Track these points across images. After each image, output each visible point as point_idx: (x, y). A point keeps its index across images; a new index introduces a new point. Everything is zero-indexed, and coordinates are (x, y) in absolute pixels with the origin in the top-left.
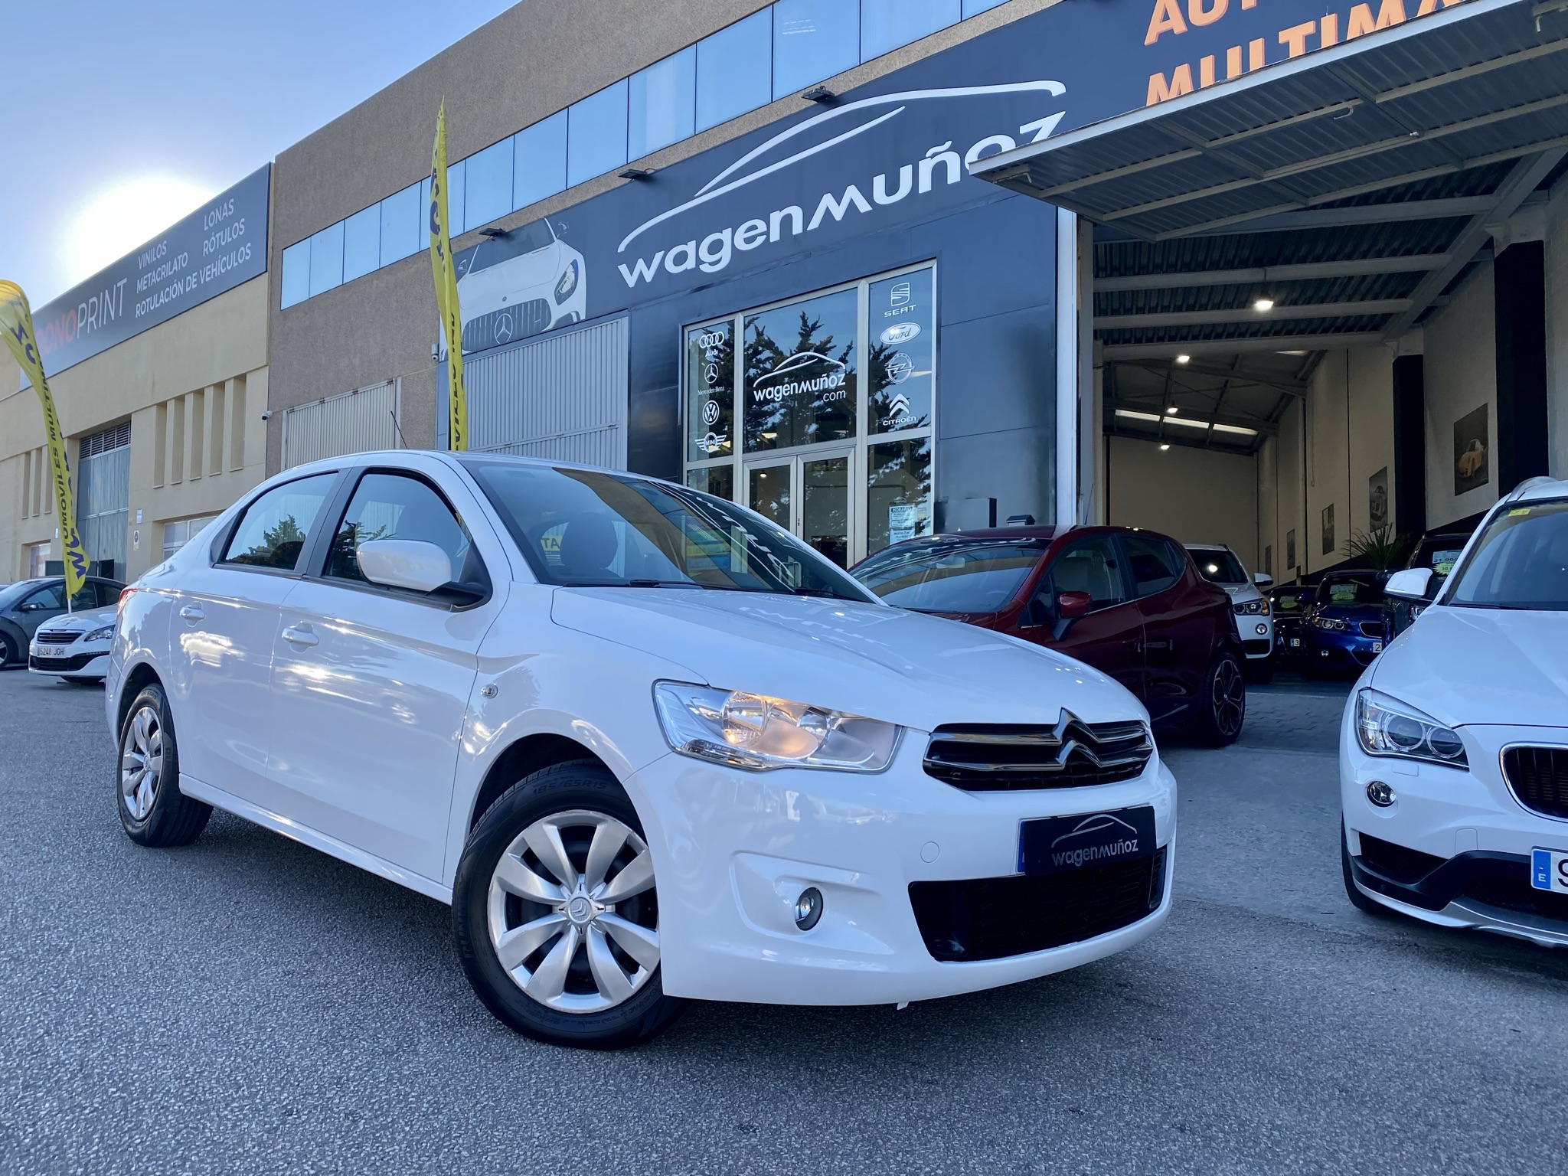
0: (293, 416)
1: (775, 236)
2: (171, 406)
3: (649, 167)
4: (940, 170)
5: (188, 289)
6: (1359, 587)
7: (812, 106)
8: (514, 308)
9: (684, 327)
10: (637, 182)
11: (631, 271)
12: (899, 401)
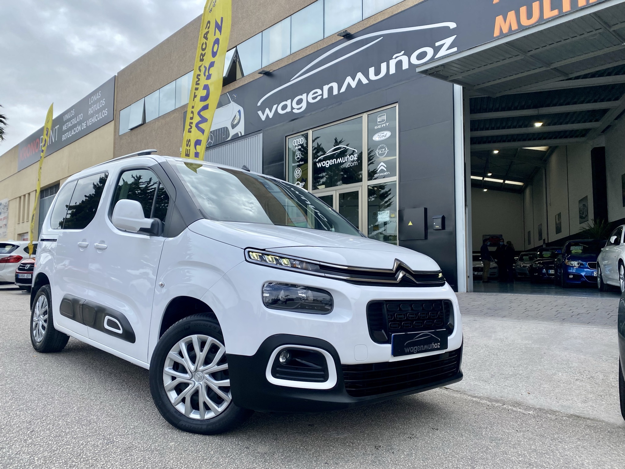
1: (326, 96)
3: (271, 69)
4: (399, 64)
5: (82, 129)
6: (584, 247)
7: (341, 40)
8: (214, 131)
9: (286, 137)
10: (266, 76)
11: (263, 114)
12: (382, 165)
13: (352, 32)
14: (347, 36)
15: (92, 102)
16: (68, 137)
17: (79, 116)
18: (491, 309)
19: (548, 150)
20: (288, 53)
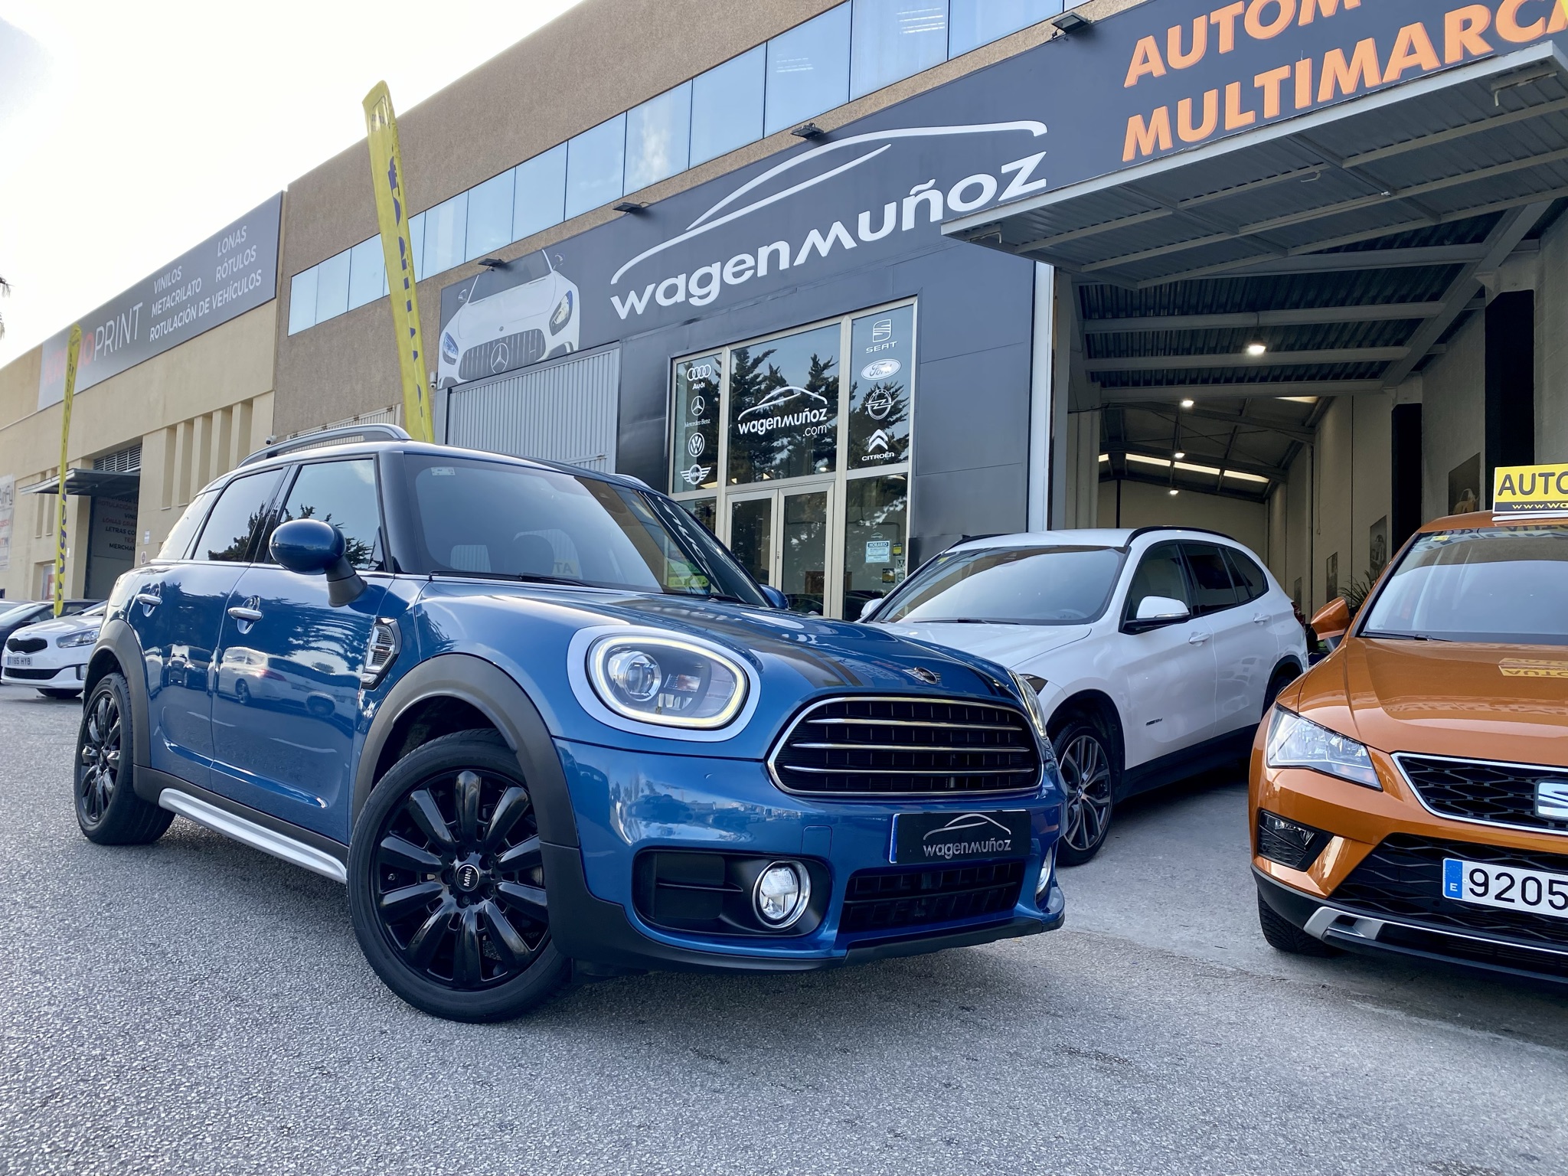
1: (762, 271)
2: (181, 429)
3: (644, 201)
4: (923, 208)
5: (200, 315)
7: (802, 143)
8: (510, 337)
9: (672, 359)
10: (631, 215)
11: (624, 304)
12: (879, 437)
13: (826, 127)
14: (814, 136)
15: (224, 251)
16: (166, 332)
17: (193, 283)
19: (1318, 401)
20: (684, 167)
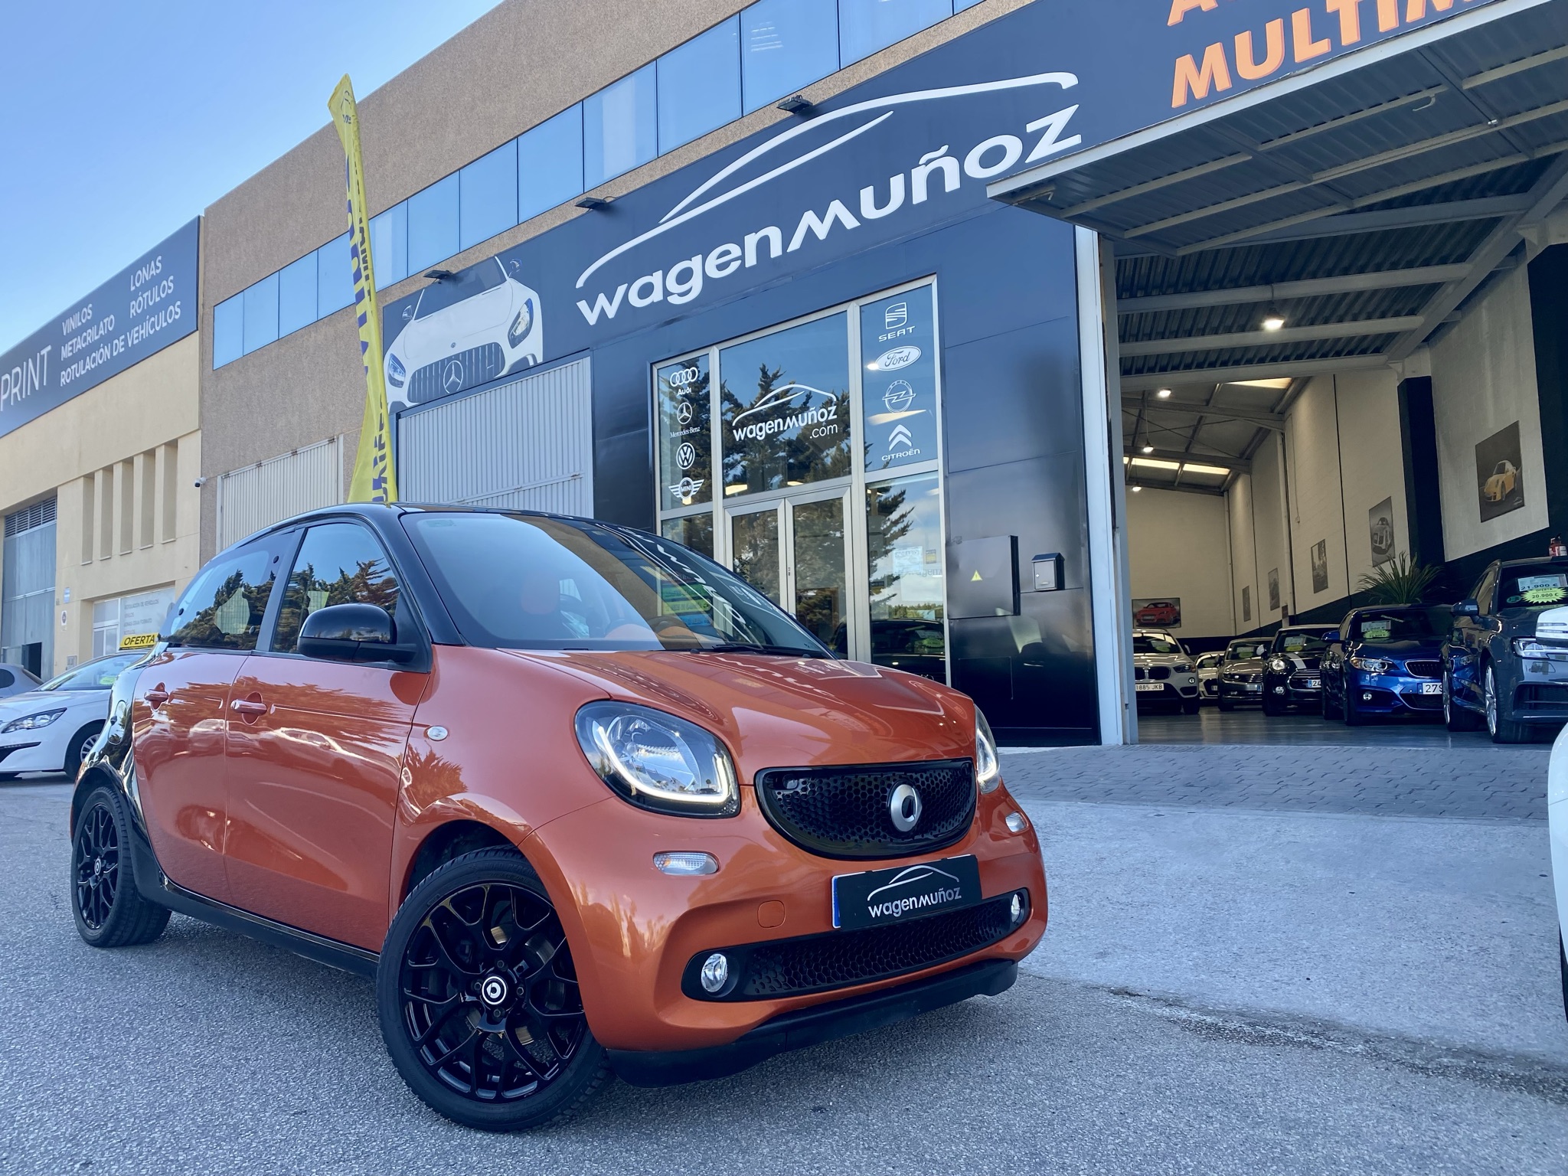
0: (229, 482)
1: (751, 260)
2: (99, 477)
3: (608, 195)
4: (936, 178)
5: (115, 354)
6: (1393, 622)
7: (788, 118)
8: (464, 353)
9: (652, 364)
10: (595, 212)
11: (592, 308)
12: (900, 433)
13: (814, 100)
14: (803, 110)
15: (138, 285)
16: (78, 375)
17: (105, 321)
18: (1192, 786)
19: (1290, 385)
20: (653, 154)
